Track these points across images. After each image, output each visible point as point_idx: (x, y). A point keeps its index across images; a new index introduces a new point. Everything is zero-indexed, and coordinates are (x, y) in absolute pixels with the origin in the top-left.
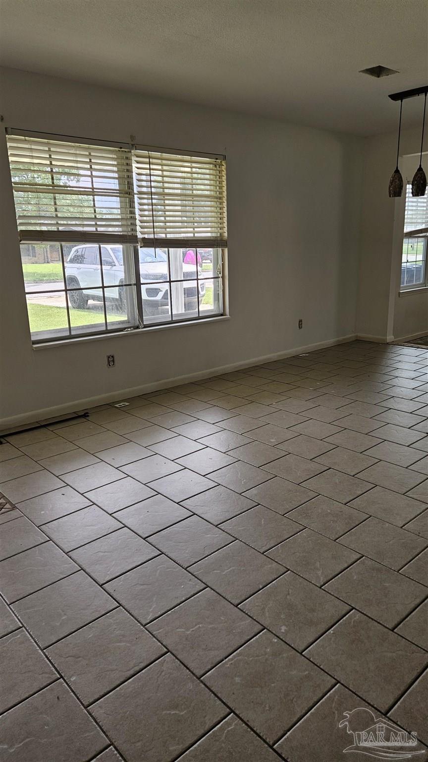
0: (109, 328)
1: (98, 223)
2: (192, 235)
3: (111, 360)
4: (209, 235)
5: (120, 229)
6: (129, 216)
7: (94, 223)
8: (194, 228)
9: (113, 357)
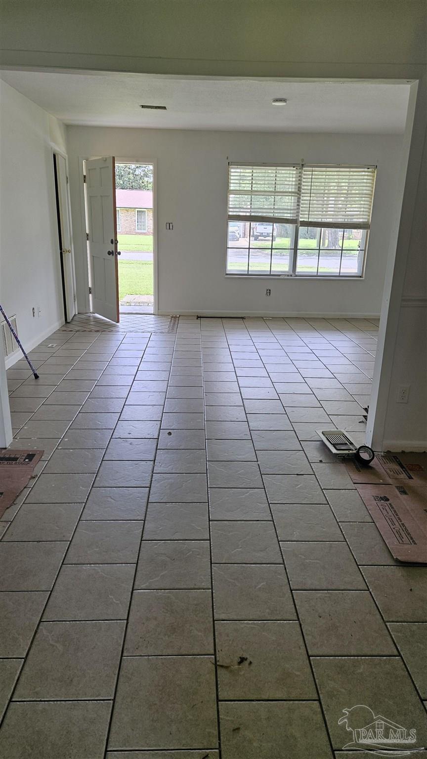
0: (271, 273)
1: (275, 211)
2: (343, 220)
3: (269, 292)
4: (361, 220)
5: (292, 215)
6: (296, 208)
7: (272, 211)
8: (345, 212)
9: (270, 290)
